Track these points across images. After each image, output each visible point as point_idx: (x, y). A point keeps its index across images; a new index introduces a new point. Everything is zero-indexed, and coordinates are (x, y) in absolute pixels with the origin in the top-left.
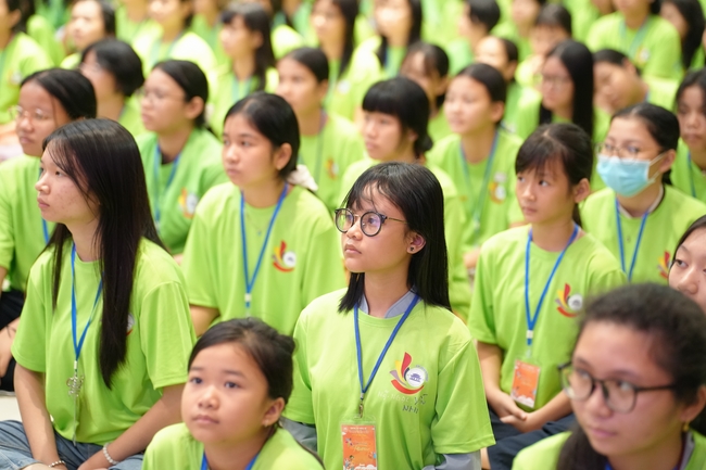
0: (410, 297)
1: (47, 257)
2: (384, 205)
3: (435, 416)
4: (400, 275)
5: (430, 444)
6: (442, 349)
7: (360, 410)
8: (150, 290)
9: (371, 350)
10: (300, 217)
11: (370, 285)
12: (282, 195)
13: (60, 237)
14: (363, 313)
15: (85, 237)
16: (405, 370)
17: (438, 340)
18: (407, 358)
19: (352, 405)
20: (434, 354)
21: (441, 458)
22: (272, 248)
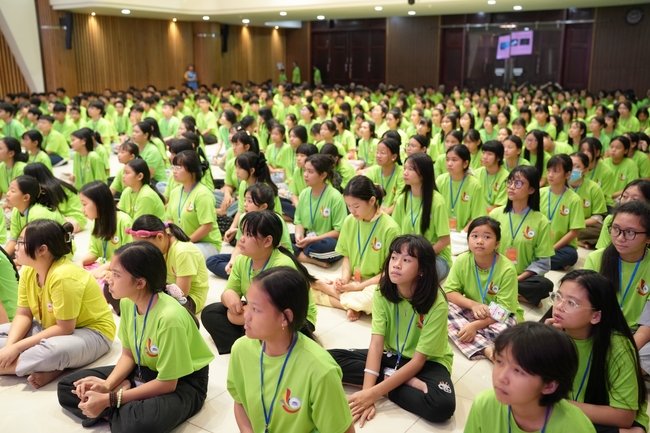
0: (528, 208)
1: (402, 196)
2: (522, 178)
3: (536, 246)
4: (526, 201)
5: (534, 255)
6: (540, 225)
7: (512, 244)
8: (438, 206)
9: (515, 226)
10: (471, 184)
11: (515, 205)
12: (465, 177)
13: (407, 189)
14: (512, 214)
15: (416, 189)
16: (527, 231)
17: (539, 222)
18: (528, 228)
19: (509, 243)
20: (537, 226)
21: (538, 259)
22: (461, 194)
